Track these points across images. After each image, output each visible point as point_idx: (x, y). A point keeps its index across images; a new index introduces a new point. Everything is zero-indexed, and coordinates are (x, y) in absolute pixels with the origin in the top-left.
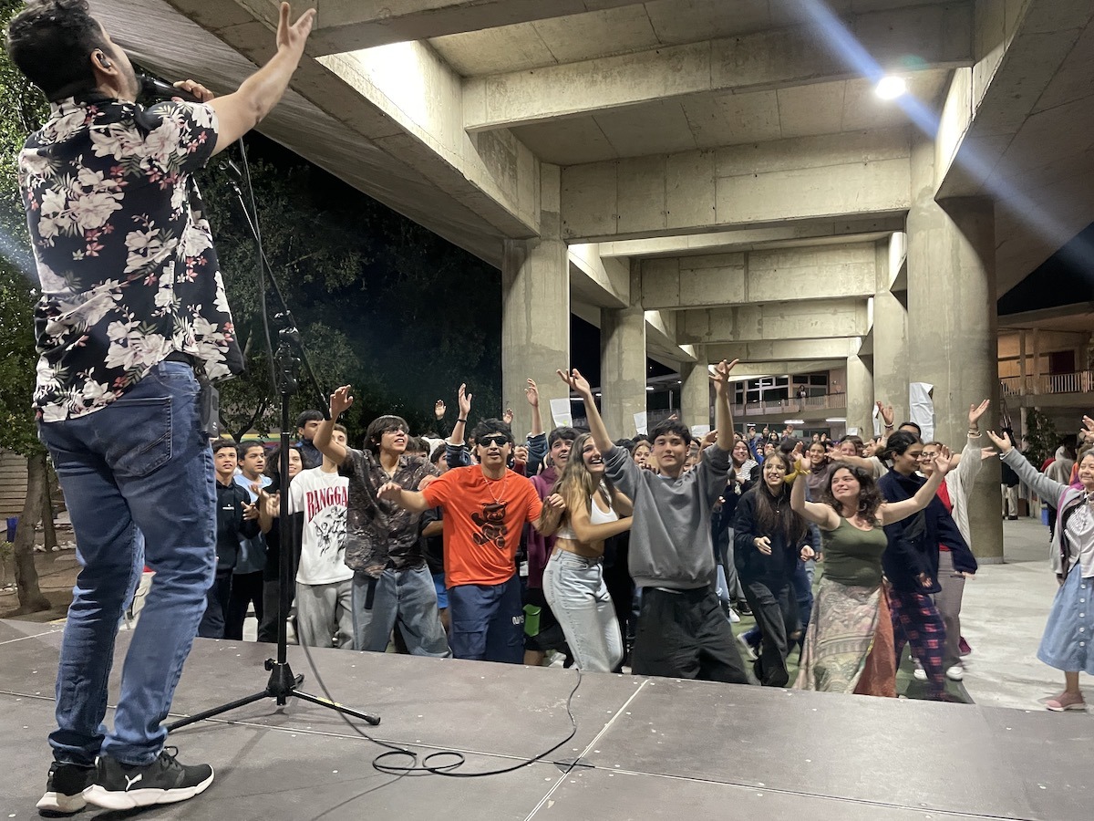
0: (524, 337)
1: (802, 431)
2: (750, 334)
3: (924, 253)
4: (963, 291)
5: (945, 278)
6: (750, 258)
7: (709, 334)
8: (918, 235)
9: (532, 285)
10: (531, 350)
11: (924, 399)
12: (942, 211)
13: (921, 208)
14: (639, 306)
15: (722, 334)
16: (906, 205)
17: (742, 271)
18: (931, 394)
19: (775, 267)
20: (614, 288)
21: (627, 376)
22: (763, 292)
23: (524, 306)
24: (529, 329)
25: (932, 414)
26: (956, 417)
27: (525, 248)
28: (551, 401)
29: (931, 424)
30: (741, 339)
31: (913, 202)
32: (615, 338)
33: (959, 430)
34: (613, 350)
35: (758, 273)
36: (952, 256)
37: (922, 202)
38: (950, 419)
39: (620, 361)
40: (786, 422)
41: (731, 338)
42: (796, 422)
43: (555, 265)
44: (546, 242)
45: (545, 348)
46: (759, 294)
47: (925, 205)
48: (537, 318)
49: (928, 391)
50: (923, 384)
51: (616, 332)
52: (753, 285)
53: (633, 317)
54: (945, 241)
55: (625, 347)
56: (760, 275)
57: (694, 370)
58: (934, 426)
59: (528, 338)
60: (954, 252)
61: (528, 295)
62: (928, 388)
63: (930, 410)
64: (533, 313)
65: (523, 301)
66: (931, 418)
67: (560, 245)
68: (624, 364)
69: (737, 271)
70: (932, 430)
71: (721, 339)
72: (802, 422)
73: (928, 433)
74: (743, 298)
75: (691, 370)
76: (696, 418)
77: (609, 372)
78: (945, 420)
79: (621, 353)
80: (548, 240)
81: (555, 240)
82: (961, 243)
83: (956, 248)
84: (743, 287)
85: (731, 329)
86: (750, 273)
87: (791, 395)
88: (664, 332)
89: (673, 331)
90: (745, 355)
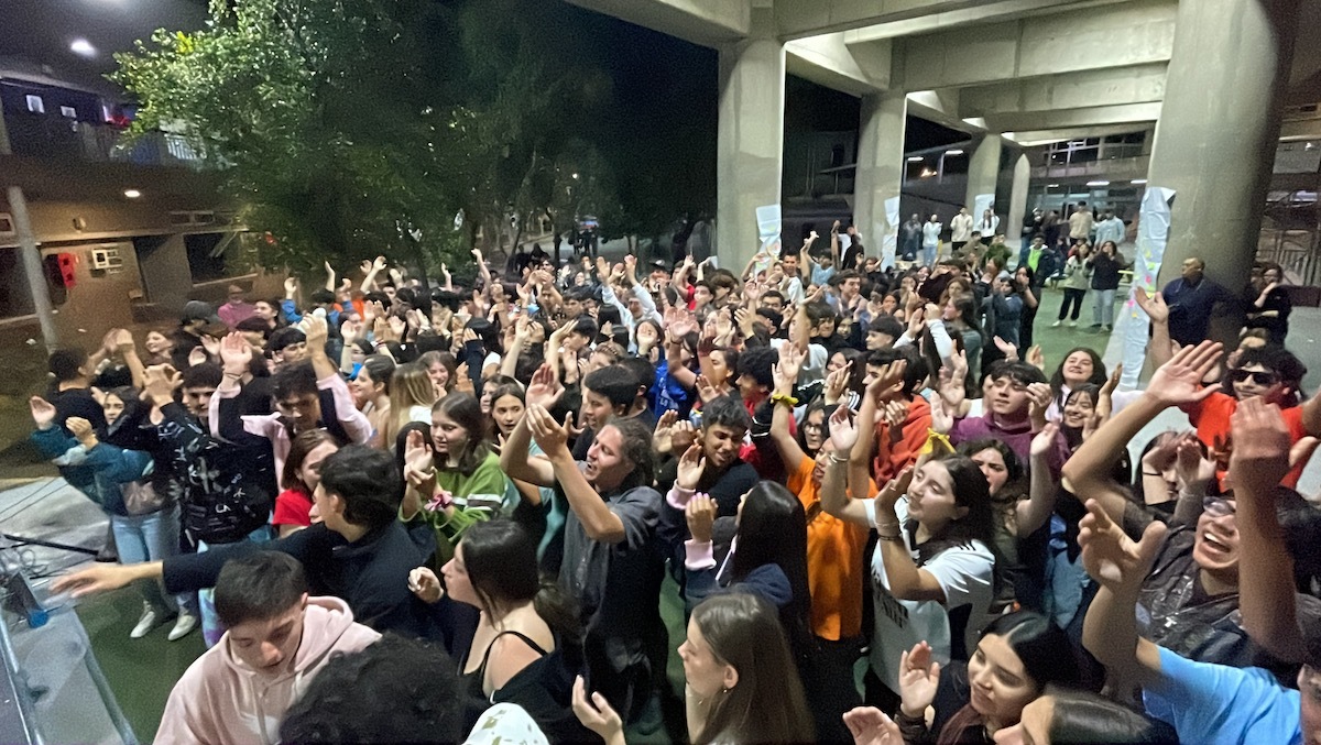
0: (734, 146)
2: (1038, 105)
4: (1239, 70)
5: (1217, 54)
6: (1026, 26)
7: (993, 107)
9: (741, 90)
10: (739, 159)
11: (1162, 209)
14: (899, 89)
15: (1008, 106)
17: (1013, 45)
18: (1170, 202)
19: (1053, 35)
20: (866, 75)
21: (881, 162)
22: (1035, 67)
23: (733, 113)
24: (737, 138)
25: (1167, 225)
26: (1195, 232)
27: (735, 51)
28: (758, 210)
29: (1165, 237)
30: (1028, 109)
32: (872, 125)
34: (869, 137)
35: (1031, 44)
36: (1233, 23)
38: (1188, 233)
39: (875, 147)
40: (1089, 184)
41: (1016, 109)
42: (1100, 183)
43: (767, 67)
44: (757, 42)
45: (752, 156)
46: (1031, 69)
48: (745, 126)
49: (1167, 199)
50: (1163, 190)
51: (873, 119)
52: (1025, 58)
56: (1034, 46)
57: (984, 141)
58: (1167, 240)
59: (737, 148)
60: (1236, 17)
61: (737, 101)
62: (1168, 194)
63: (1167, 221)
64: (742, 119)
65: (733, 107)
66: (1166, 230)
67: (776, 45)
68: (879, 151)
69: (1007, 42)
70: (1163, 244)
71: (1007, 110)
72: (1107, 183)
73: (1160, 247)
74: (1012, 73)
75: (981, 140)
76: (982, 188)
77: (864, 160)
78: (1180, 236)
79: (876, 140)
80: (759, 40)
81: (765, 40)
83: (1239, 12)
84: (1013, 61)
85: (1017, 99)
86: (1023, 45)
87: (1100, 155)
88: (940, 110)
89: (953, 104)
90: (1041, 122)
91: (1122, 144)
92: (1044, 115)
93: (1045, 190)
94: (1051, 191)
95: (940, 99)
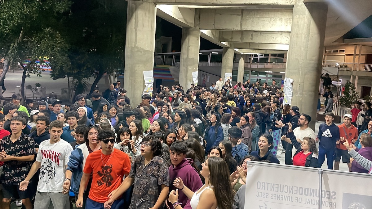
0: (134, 44)
1: (272, 75)
2: (247, 40)
3: (297, 25)
4: (310, 42)
5: (303, 37)
6: (244, 11)
7: (232, 38)
8: (296, 16)
9: (138, 21)
10: (136, 50)
11: (290, 85)
12: (306, 7)
13: (298, 5)
14: (198, 28)
15: (237, 39)
16: (293, 3)
17: (240, 17)
18: (292, 84)
19: (253, 16)
20: (185, 20)
21: (191, 56)
22: (248, 26)
23: (134, 30)
24: (136, 41)
25: (292, 91)
26: (300, 94)
27: (135, 4)
28: (144, 72)
29: (291, 95)
30: (244, 41)
31: (296, 2)
32: (187, 40)
33: (300, 99)
34: (186, 45)
35: (246, 18)
36: (307, 28)
37: (299, 2)
38: (298, 95)
39: (188, 50)
40: (266, 72)
41: (240, 41)
42: (270, 72)
43: (149, 13)
44: (145, 3)
45: (142, 49)
46: (246, 27)
47: (300, 4)
48: (139, 36)
50: (290, 79)
51: (187, 38)
52: (244, 23)
53: (195, 32)
54: (305, 21)
55: (190, 44)
56: (247, 19)
57: (228, 51)
58: (292, 96)
60: (308, 26)
61: (136, 25)
62: (291, 81)
63: (291, 90)
64: (138, 33)
65: (134, 28)
66: (291, 93)
67: (152, 5)
68: (190, 52)
69: (238, 16)
70: (291, 98)
71: (236, 40)
72: (272, 72)
73: (290, 99)
74: (239, 28)
75: (227, 50)
76: (227, 70)
77: (184, 54)
78: (296, 95)
79: (189, 47)
80: (146, 2)
81: (149, 2)
82: (311, 23)
83: (309, 24)
84: (240, 24)
85: (240, 37)
86: (243, 18)
87: (269, 61)
88: (212, 37)
89: (217, 36)
90: (248, 46)
91: (277, 57)
92: (250, 44)
93: (250, 73)
94: (252, 73)
95: (212, 33)
